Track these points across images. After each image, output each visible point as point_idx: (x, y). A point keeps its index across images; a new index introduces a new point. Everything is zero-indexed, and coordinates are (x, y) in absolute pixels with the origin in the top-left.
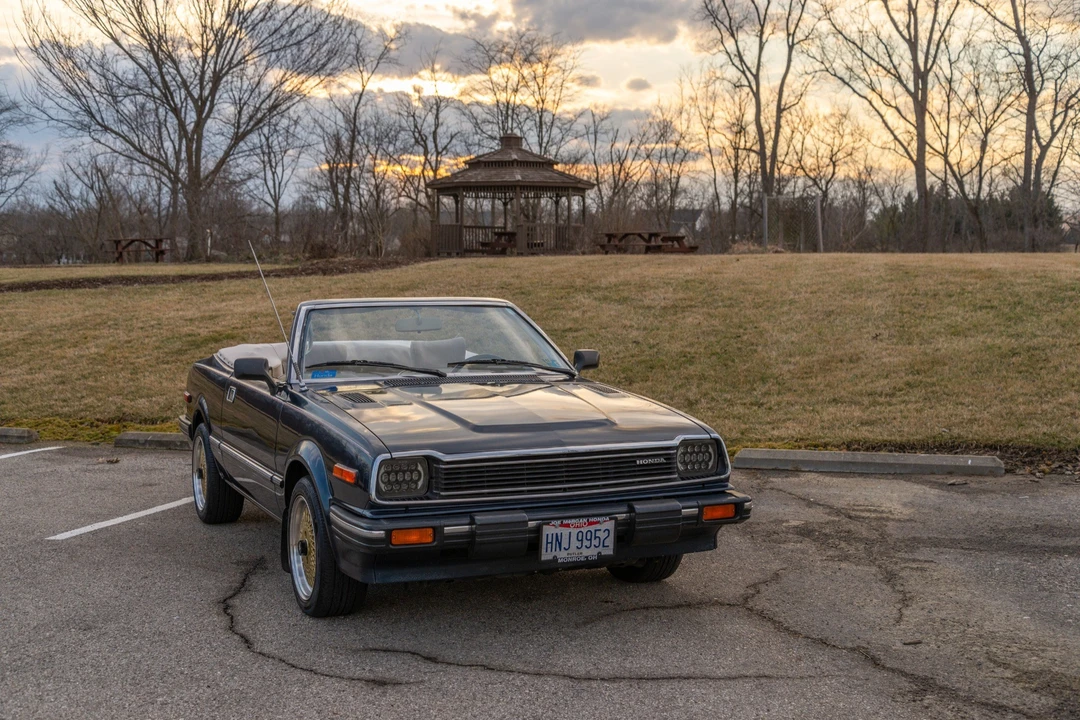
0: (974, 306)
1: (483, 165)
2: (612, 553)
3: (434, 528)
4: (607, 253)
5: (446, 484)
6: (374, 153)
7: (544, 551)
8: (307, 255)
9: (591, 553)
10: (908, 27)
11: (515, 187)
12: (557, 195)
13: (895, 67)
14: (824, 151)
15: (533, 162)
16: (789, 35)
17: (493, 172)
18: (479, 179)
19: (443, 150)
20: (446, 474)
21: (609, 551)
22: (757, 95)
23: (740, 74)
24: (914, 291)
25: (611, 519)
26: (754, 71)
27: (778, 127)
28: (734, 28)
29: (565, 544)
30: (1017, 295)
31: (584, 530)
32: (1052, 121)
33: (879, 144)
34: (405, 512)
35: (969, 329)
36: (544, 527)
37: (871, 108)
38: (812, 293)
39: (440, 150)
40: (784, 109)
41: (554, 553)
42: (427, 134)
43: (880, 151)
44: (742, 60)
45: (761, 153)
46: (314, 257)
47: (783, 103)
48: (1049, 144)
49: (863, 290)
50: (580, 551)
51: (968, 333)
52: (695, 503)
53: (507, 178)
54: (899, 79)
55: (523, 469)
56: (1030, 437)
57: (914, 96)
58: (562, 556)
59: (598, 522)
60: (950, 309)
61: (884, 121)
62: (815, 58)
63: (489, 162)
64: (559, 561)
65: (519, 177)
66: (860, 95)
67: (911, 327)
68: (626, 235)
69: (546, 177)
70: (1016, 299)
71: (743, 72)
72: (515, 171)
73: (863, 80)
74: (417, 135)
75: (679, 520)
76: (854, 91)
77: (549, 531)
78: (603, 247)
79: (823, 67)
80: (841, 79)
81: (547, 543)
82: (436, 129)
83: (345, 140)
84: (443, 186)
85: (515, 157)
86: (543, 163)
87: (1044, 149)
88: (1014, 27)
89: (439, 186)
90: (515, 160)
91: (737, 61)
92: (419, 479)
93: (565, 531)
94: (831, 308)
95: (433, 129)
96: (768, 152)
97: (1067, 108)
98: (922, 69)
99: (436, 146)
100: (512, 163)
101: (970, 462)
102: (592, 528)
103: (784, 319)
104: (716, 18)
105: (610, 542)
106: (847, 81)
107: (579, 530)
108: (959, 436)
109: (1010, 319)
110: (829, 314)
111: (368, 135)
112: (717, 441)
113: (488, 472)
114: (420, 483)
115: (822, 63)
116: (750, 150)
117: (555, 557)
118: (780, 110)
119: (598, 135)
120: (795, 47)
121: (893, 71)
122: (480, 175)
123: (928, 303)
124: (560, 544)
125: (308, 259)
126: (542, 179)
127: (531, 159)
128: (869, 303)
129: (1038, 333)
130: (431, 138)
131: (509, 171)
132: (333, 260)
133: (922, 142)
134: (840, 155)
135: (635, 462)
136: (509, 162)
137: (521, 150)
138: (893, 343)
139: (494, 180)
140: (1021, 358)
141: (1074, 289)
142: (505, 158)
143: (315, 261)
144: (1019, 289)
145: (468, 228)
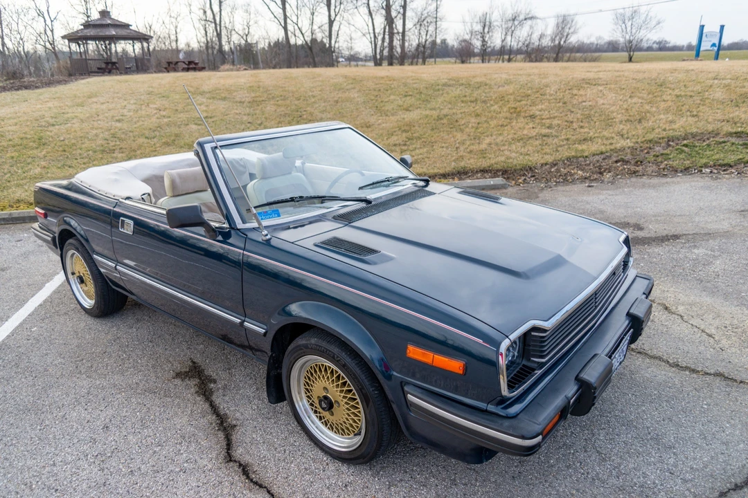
0: (402, 95)
1: (91, 26)
4: (168, 72)
8: (5, 78)
11: (112, 38)
12: (133, 42)
15: (120, 25)
17: (99, 30)
18: (92, 34)
19: (54, 19)
32: (335, 9)
38: (319, 91)
39: (52, 19)
42: (44, 11)
45: (215, 23)
46: (9, 79)
48: (335, 19)
49: (343, 89)
51: (410, 109)
53: (107, 33)
60: (392, 97)
61: (269, 8)
63: (94, 25)
65: (114, 33)
68: (177, 62)
69: (127, 32)
70: (418, 91)
72: (111, 29)
74: (38, 11)
78: (166, 68)
84: (71, 37)
85: (109, 22)
86: (124, 26)
89: (69, 38)
90: (110, 24)
94: (336, 99)
99: (50, 18)
100: (108, 25)
101: (492, 183)
109: (423, 101)
110: (337, 102)
116: (210, 21)
122: (92, 32)
123: (379, 95)
125: (6, 80)
126: (126, 34)
127: (118, 23)
128: (352, 96)
129: (442, 107)
130: (46, 13)
131: (108, 29)
132: (23, 80)
136: (106, 25)
137: (111, 18)
139: (101, 34)
140: (445, 121)
141: (438, 85)
142: (104, 22)
143: (12, 81)
144: (415, 86)
145: (89, 60)
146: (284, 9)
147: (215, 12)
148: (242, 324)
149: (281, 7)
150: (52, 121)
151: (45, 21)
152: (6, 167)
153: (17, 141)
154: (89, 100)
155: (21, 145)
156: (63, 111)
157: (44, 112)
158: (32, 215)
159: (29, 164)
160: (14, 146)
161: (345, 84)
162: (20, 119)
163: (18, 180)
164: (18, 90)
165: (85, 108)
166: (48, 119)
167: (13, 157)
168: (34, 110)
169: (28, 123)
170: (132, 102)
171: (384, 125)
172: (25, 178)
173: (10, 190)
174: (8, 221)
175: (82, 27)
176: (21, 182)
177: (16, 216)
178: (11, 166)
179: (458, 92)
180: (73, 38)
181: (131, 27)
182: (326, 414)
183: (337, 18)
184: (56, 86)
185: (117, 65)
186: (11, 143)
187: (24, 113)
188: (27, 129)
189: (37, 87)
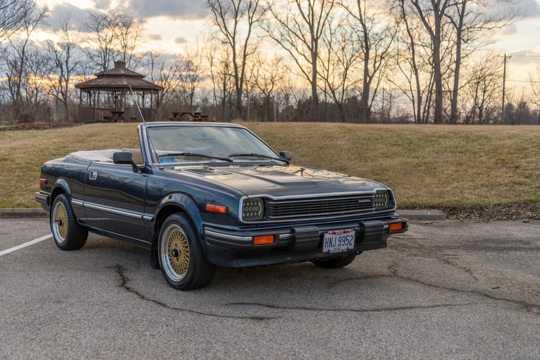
0: (391, 144)
1: (106, 76)
2: (353, 248)
3: (274, 235)
5: (274, 212)
6: (35, 71)
7: (324, 247)
8: (17, 121)
9: (344, 248)
10: (309, 16)
11: (124, 88)
12: (143, 93)
13: (303, 36)
14: (268, 75)
15: (132, 76)
16: (249, 18)
17: (111, 80)
18: (104, 83)
19: (71, 70)
20: (274, 207)
21: (352, 247)
22: (234, 47)
23: (225, 36)
24: (358, 138)
25: (354, 230)
26: (233, 36)
27: (244, 64)
28: (223, 14)
29: (333, 244)
30: (409, 140)
31: (342, 236)
32: (374, 65)
33: (296, 73)
34: (256, 227)
35: (392, 155)
36: (325, 234)
37: (290, 55)
38: (308, 138)
39: (69, 70)
40: (247, 55)
41: (328, 248)
42: (63, 62)
43: (296, 76)
44: (226, 29)
45: (236, 77)
46: (22, 122)
47: (246, 52)
48: (373, 75)
49: (332, 137)
50: (339, 247)
51: (392, 156)
52: (386, 222)
53: (119, 83)
54: (305, 42)
55: (309, 205)
56: (448, 202)
57: (311, 50)
58: (332, 249)
59: (348, 232)
60: (379, 146)
61: (297, 62)
62: (264, 29)
63: (109, 75)
64: (331, 252)
65: (125, 83)
66: (286, 49)
67: (364, 154)
68: (183, 114)
69: (139, 83)
70: (409, 141)
71: (227, 36)
72: (123, 80)
73: (288, 41)
74: (58, 62)
75: (382, 230)
76: (283, 47)
77: (327, 236)
79: (268, 34)
80: (276, 40)
81: (326, 243)
82: (68, 59)
83: (19, 63)
84: (84, 87)
85: (122, 72)
86: (137, 76)
87: (371, 78)
88: (359, 18)
89: (82, 87)
90: (123, 74)
91: (224, 29)
92: (259, 210)
93: (334, 236)
94: (321, 145)
95: (66, 59)
96: (240, 76)
97: (382, 58)
98: (315, 37)
99: (67, 68)
100: (121, 76)
101: (429, 213)
102: (345, 235)
103: (300, 150)
104: (213, 8)
105: (353, 242)
106: (279, 41)
107: (340, 236)
108: (415, 203)
109: (410, 150)
110: (321, 148)
111: (32, 61)
112: (389, 191)
113: (293, 206)
114: (260, 212)
115: (268, 32)
116: (231, 75)
117: (329, 250)
118: (245, 56)
119: (154, 65)
120: (253, 24)
121: (301, 37)
122: (105, 82)
123: (367, 143)
124: (331, 243)
125: (18, 123)
126: (137, 84)
127: (131, 74)
128: (339, 143)
129: (426, 156)
130: (64, 64)
131: (120, 79)
132: (33, 123)
133: (315, 72)
134: (276, 78)
135: (358, 201)
136: (120, 75)
137: (125, 69)
138: (358, 162)
139: (113, 84)
140: (423, 168)
141: (434, 137)
142: (118, 73)
143: (23, 124)
144: (409, 136)
145: (98, 109)
146: (314, 64)
147: (238, 65)
148: (142, 217)
149: (311, 61)
150: (54, 152)
151: (62, 71)
152: (13, 182)
153: (23, 164)
154: (89, 138)
155: (27, 168)
156: (66, 145)
157: (49, 146)
158: (29, 212)
159: (31, 181)
160: (21, 168)
161: (337, 133)
162: (29, 150)
163: (21, 191)
164: (29, 129)
165: (84, 144)
166: (51, 150)
167: (19, 176)
168: (41, 143)
169: (35, 153)
170: (126, 141)
171: (358, 169)
172: (27, 190)
173: (14, 198)
174: (10, 215)
175: (96, 77)
176: (23, 193)
177: (17, 212)
178: (17, 182)
179: (452, 143)
180: (85, 87)
181: (143, 79)
182: (174, 259)
183: (377, 74)
184: (62, 128)
185: (123, 115)
186: (19, 166)
187: (32, 145)
188: (33, 157)
189: (45, 129)
